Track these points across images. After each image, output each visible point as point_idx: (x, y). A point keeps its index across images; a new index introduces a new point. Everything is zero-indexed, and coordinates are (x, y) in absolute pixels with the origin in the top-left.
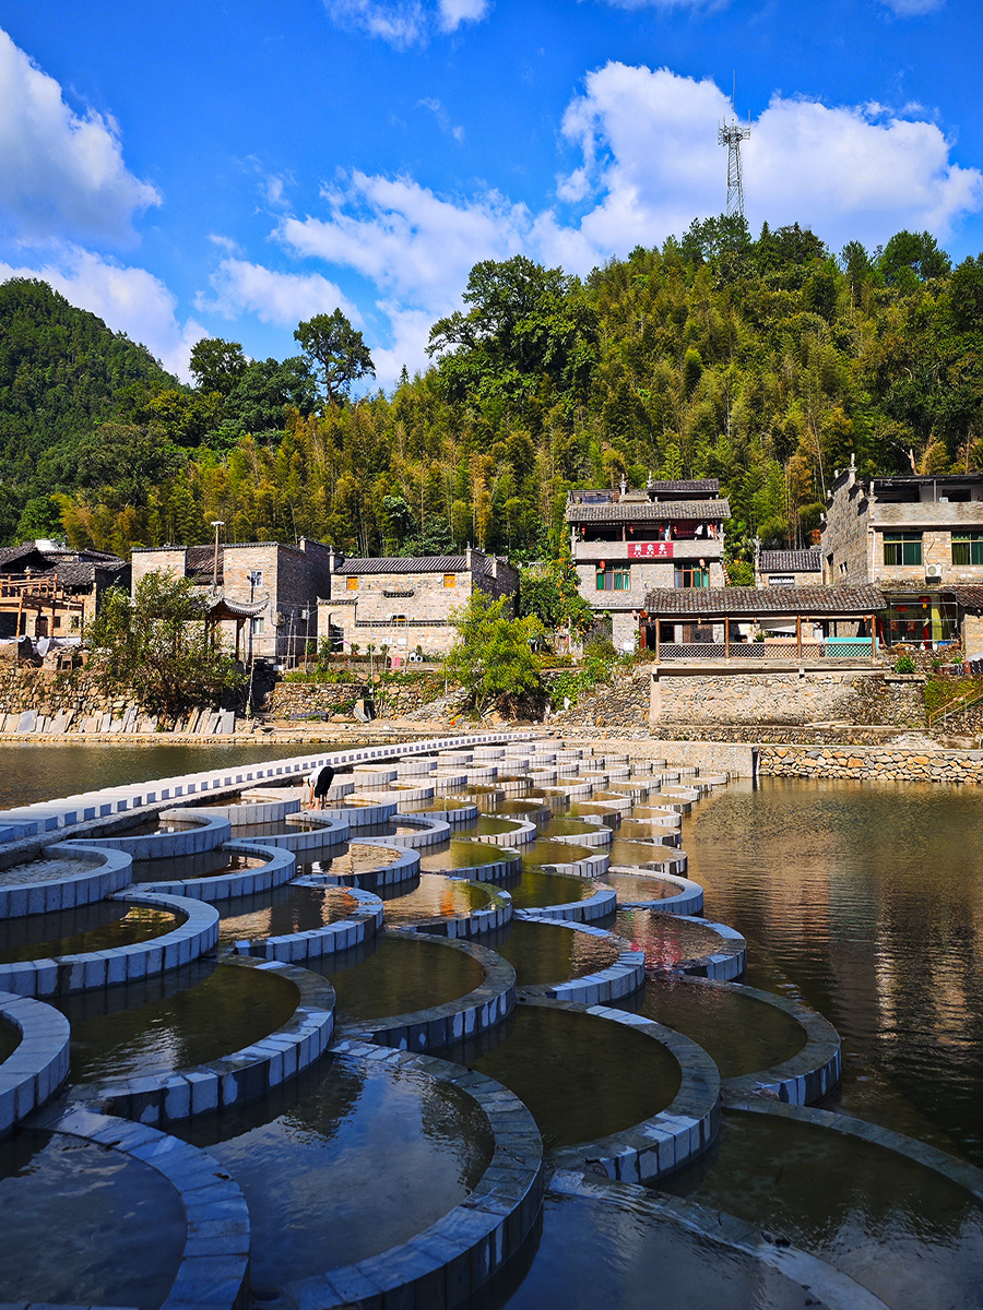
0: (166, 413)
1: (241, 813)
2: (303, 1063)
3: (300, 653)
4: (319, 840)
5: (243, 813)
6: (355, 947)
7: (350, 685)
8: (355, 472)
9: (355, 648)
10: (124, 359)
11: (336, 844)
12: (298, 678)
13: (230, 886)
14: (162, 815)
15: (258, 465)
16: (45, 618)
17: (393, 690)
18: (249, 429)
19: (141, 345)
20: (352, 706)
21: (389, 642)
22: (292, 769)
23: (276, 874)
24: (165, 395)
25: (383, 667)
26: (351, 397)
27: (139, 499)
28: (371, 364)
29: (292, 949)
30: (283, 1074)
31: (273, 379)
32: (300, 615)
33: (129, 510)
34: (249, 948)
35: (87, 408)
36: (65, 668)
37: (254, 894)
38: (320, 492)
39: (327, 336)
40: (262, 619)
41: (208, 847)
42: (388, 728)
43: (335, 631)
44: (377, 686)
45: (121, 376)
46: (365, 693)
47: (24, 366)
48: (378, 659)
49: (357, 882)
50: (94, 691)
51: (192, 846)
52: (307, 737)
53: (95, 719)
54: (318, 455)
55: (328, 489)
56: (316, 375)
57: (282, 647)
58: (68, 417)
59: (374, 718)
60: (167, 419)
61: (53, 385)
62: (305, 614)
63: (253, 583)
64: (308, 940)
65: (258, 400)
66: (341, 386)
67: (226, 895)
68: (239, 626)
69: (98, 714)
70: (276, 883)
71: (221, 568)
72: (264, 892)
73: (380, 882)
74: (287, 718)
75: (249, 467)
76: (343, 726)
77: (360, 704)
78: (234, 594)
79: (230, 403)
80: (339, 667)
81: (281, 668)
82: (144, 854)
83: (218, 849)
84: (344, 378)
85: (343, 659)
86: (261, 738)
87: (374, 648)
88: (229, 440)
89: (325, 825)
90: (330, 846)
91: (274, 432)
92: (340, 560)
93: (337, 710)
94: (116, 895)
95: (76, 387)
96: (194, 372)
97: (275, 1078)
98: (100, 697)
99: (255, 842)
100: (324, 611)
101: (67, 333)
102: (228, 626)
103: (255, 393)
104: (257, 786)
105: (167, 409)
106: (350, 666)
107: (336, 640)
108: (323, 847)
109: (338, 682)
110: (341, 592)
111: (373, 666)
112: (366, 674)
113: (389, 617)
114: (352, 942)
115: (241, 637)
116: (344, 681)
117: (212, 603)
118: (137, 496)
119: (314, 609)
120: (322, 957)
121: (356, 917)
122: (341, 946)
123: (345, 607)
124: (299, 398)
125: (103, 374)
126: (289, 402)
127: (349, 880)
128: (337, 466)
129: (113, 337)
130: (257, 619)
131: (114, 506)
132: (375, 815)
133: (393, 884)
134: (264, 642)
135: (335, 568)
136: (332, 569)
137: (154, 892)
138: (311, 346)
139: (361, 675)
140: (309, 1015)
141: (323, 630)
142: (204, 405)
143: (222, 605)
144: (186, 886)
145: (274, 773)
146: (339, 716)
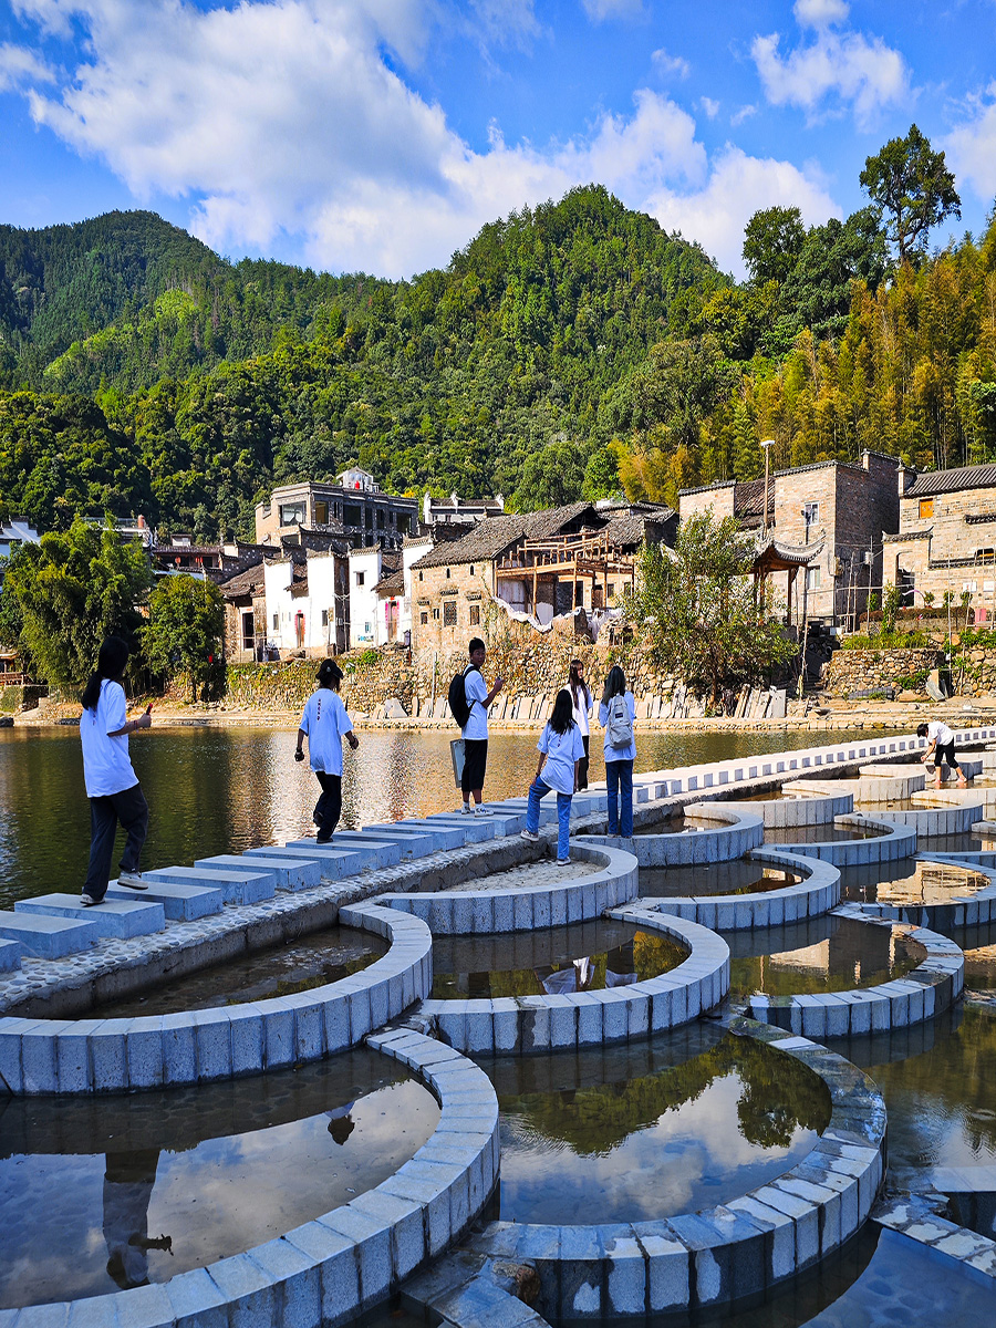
0: (719, 320)
1: (779, 812)
2: (830, 1240)
3: (861, 610)
4: (875, 852)
5: (781, 812)
6: (922, 1024)
7: (921, 650)
8: (932, 357)
9: (930, 598)
10: (679, 265)
11: (898, 860)
12: (860, 644)
13: (752, 910)
14: (688, 810)
15: (819, 368)
16: (600, 587)
17: (977, 655)
18: (808, 322)
19: (695, 244)
20: (924, 679)
21: (972, 589)
22: (846, 757)
23: (813, 898)
24: (719, 296)
25: (964, 624)
26: (930, 254)
27: (690, 436)
28: (956, 199)
29: (827, 1018)
30: (796, 1259)
31: (836, 248)
32: (862, 559)
33: (682, 450)
34: (769, 1010)
35: (644, 336)
36: (617, 643)
37: (784, 925)
38: (890, 393)
39: (899, 170)
40: (818, 567)
41: (734, 855)
42: (969, 708)
43: (904, 578)
44: (956, 650)
45: (676, 289)
46: (941, 661)
47: (585, 296)
48: (959, 612)
49: (926, 919)
50: (644, 669)
51: (715, 852)
52: (868, 721)
53: (645, 703)
54: (887, 341)
55: (900, 388)
56: (885, 230)
57: (840, 601)
58: (626, 353)
59: (951, 695)
60: (720, 329)
61: (612, 313)
62: (869, 558)
63: (808, 518)
64: (851, 1006)
65: (817, 281)
66: (917, 241)
67: (748, 924)
68: (792, 578)
69: (649, 696)
70: (813, 912)
71: (773, 505)
72: (797, 922)
73: (959, 921)
74: (845, 697)
75: (807, 372)
76: (912, 706)
77: (934, 675)
78: (786, 537)
79: (787, 291)
80: (908, 625)
81: (839, 631)
82: (658, 859)
83: (745, 858)
84: (920, 227)
85: (914, 615)
86: (816, 724)
87: (952, 596)
88: (785, 341)
89: (885, 831)
90: (890, 861)
91: (837, 319)
92: (912, 477)
93: (906, 685)
94: (616, 911)
95: (633, 311)
96: (748, 260)
97: (782, 1266)
98: (650, 676)
99: (791, 850)
100: (890, 550)
101: (623, 245)
102: (779, 578)
103: (814, 272)
104: (802, 777)
105: (720, 315)
106: (923, 623)
107: (905, 590)
108: (880, 863)
109: (907, 646)
110: (912, 523)
111: (950, 622)
112: (942, 634)
113: (972, 552)
114: (916, 1016)
115: (793, 595)
116: (914, 645)
117: (760, 548)
118: (689, 432)
119: (878, 550)
120: (872, 1035)
121: (923, 977)
122: (900, 1021)
123: (917, 542)
124: (865, 268)
125: (659, 289)
126: (855, 275)
127: (914, 914)
128: (910, 353)
129: (667, 240)
130: (812, 568)
131: (668, 449)
132: (952, 820)
133: (977, 925)
134: (818, 597)
135: (905, 489)
136: (901, 491)
137: (660, 911)
138: (881, 190)
139: (936, 636)
140: (845, 1149)
141: (889, 578)
142: (759, 302)
143: (771, 550)
144: (698, 906)
145: (824, 761)
146: (908, 694)
